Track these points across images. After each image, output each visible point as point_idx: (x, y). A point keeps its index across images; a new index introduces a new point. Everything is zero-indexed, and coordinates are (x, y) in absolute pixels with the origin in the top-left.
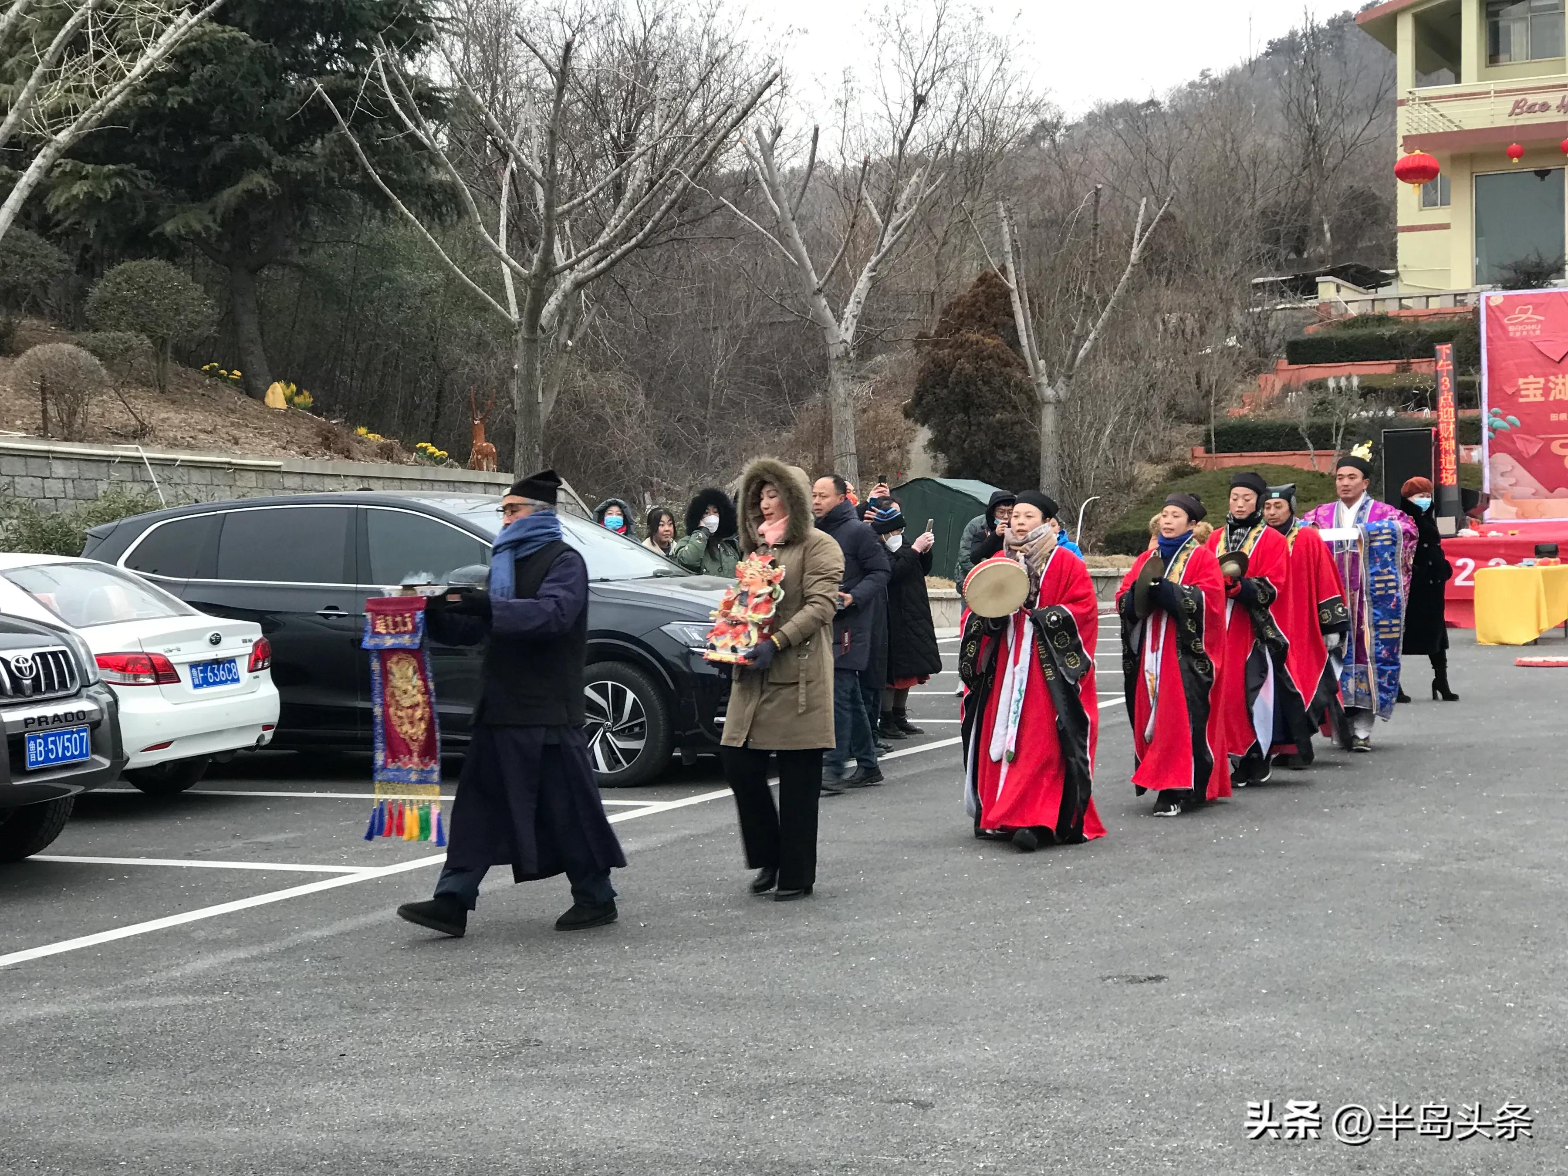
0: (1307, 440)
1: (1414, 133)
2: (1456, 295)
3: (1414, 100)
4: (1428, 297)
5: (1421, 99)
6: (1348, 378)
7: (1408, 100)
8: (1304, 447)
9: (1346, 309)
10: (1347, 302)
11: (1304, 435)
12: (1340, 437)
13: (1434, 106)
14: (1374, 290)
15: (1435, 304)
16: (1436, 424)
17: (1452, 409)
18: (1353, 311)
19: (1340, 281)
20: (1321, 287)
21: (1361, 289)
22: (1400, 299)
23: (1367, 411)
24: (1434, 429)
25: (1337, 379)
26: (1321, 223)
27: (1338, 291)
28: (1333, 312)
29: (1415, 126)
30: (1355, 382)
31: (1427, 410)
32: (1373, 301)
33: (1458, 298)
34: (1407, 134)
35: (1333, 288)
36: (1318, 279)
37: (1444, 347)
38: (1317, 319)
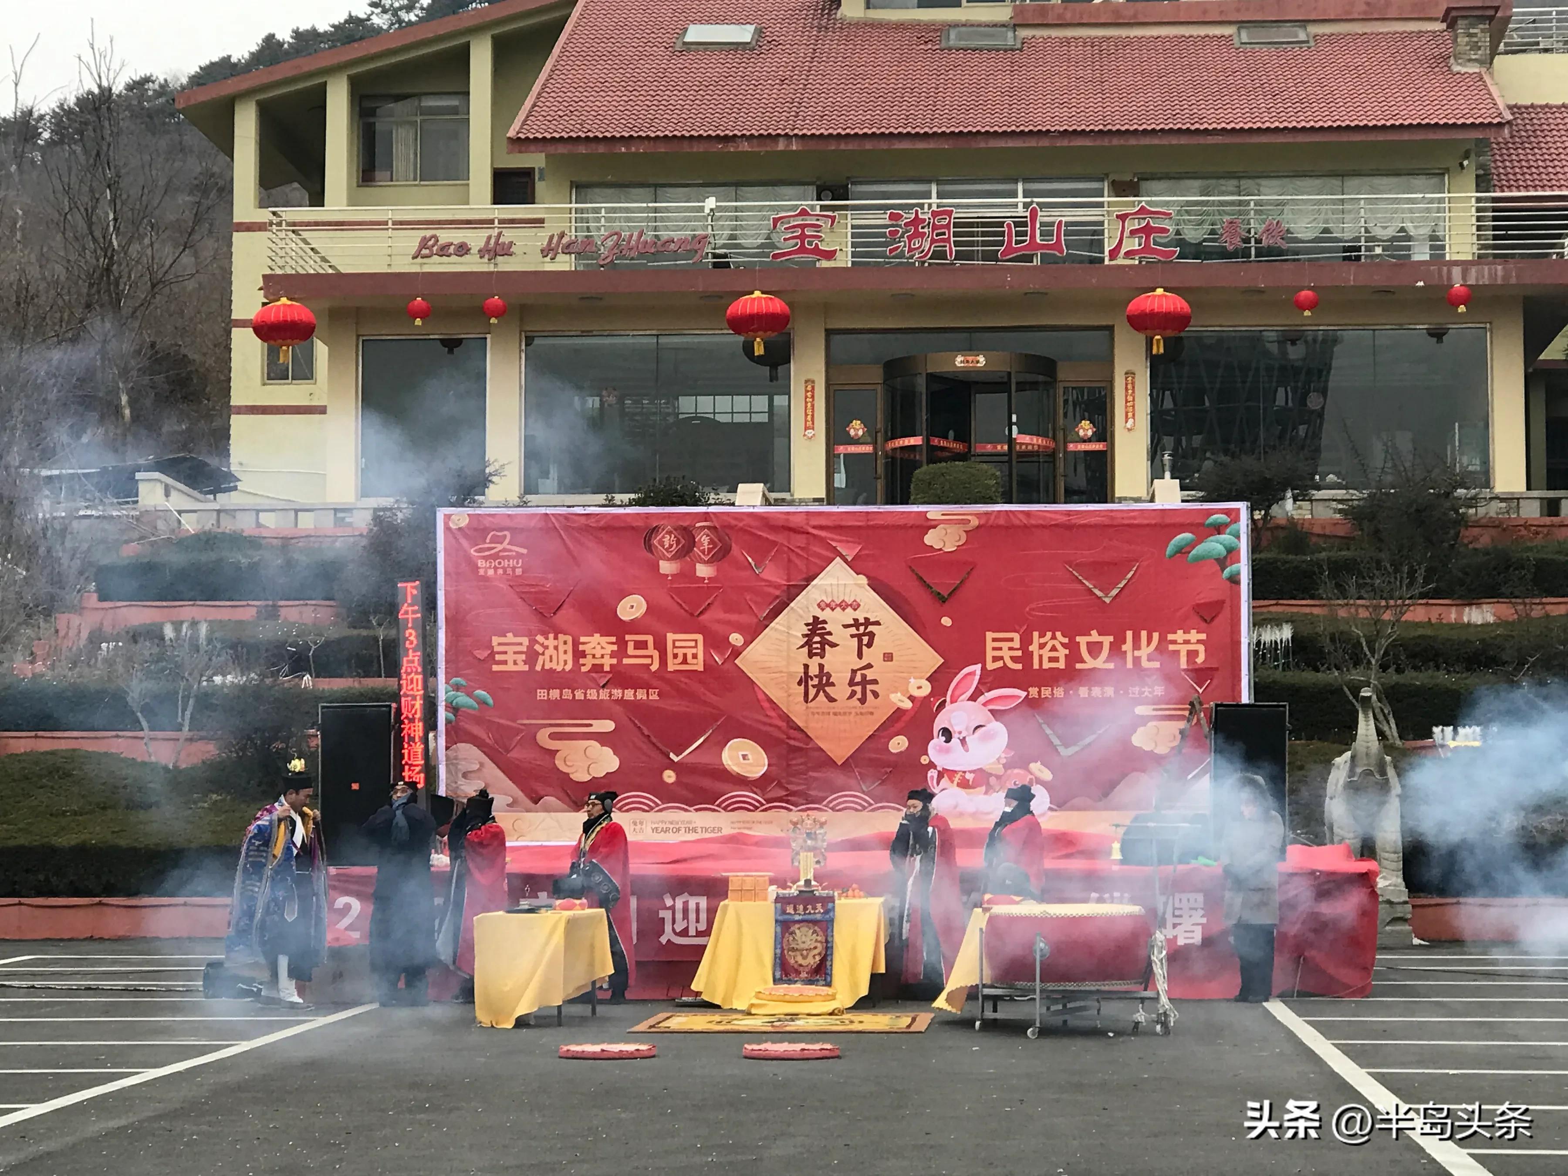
0: (139, 714)
1: (279, 272)
2: (336, 510)
3: (279, 224)
4: (297, 511)
5: (288, 224)
6: (194, 624)
7: (271, 224)
8: (136, 725)
9: (179, 522)
10: (180, 512)
11: (135, 707)
12: (188, 713)
13: (305, 235)
14: (211, 497)
15: (307, 522)
16: (396, 696)
17: (420, 677)
18: (190, 525)
19: (169, 481)
20: (142, 488)
21: (195, 493)
22: (258, 511)
23: (224, 675)
24: (394, 705)
25: (177, 626)
26: (116, 392)
27: (167, 494)
28: (161, 525)
29: (281, 262)
30: (203, 629)
31: (307, 677)
32: (219, 511)
33: (340, 515)
34: (269, 272)
35: (160, 490)
36: (138, 476)
37: (409, 585)
38: (136, 535)
